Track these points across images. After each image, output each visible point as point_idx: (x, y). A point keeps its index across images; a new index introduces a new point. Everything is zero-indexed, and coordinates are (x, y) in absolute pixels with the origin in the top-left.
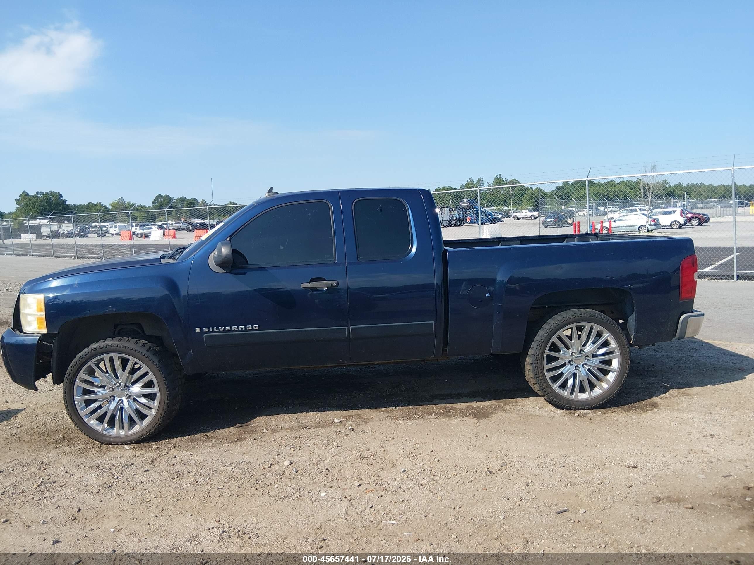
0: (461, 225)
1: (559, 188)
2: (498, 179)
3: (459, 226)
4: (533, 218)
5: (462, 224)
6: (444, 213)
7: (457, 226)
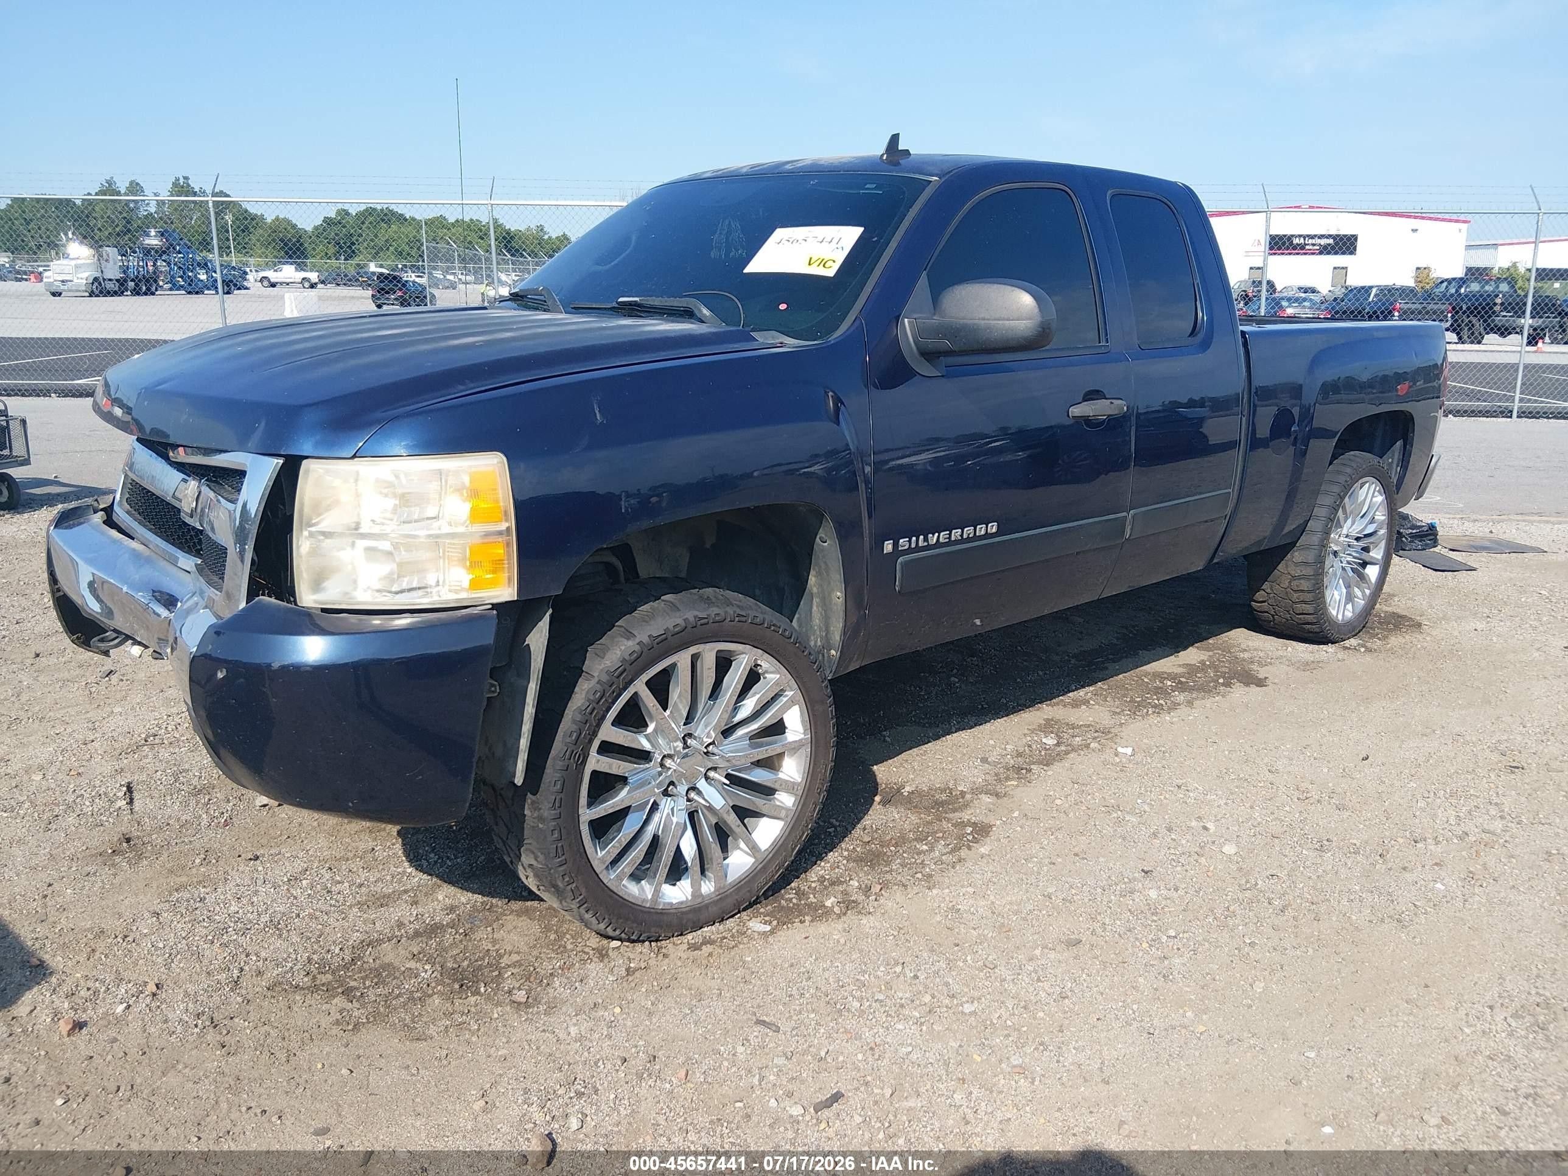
0: (149, 292)
1: (328, 221)
2: (183, 187)
3: (146, 294)
4: (307, 285)
5: (153, 289)
6: (107, 261)
7: (138, 294)
